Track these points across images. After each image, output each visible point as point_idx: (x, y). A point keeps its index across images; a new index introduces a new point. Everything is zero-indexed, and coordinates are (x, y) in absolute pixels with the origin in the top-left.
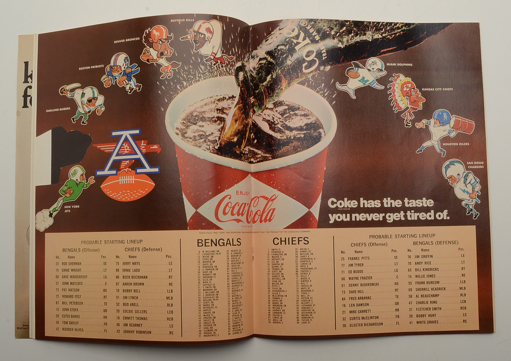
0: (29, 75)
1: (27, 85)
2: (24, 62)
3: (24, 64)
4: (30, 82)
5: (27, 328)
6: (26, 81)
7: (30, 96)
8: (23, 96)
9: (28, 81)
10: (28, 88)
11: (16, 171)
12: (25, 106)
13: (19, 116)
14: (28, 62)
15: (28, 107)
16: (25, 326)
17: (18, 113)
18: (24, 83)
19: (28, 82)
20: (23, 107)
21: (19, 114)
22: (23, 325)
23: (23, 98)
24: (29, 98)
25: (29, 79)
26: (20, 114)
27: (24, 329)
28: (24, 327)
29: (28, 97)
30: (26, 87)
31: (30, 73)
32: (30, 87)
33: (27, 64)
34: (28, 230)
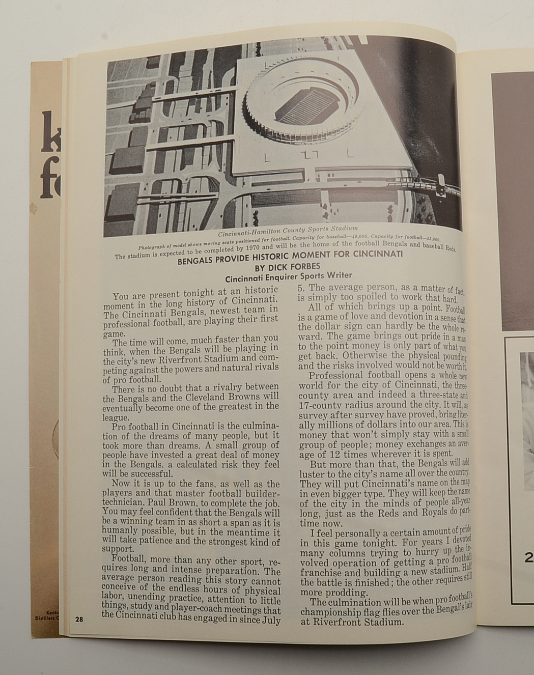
0: (52, 137)
1: (49, 155)
2: (44, 113)
3: (43, 115)
4: (55, 150)
5: (55, 618)
6: (47, 148)
7: (55, 176)
8: (42, 176)
9: (52, 147)
10: (52, 161)
12: (46, 194)
13: (34, 214)
14: (51, 111)
15: (51, 197)
16: (51, 613)
17: (33, 208)
18: (44, 151)
19: (52, 150)
20: (42, 197)
21: (35, 209)
22: (47, 612)
23: (42, 179)
24: (53, 181)
25: (53, 145)
26: (36, 211)
27: (49, 619)
28: (49, 616)
29: (51, 179)
30: (48, 160)
31: (54, 133)
32: (56, 160)
33: (47, 115)
34: (54, 429)
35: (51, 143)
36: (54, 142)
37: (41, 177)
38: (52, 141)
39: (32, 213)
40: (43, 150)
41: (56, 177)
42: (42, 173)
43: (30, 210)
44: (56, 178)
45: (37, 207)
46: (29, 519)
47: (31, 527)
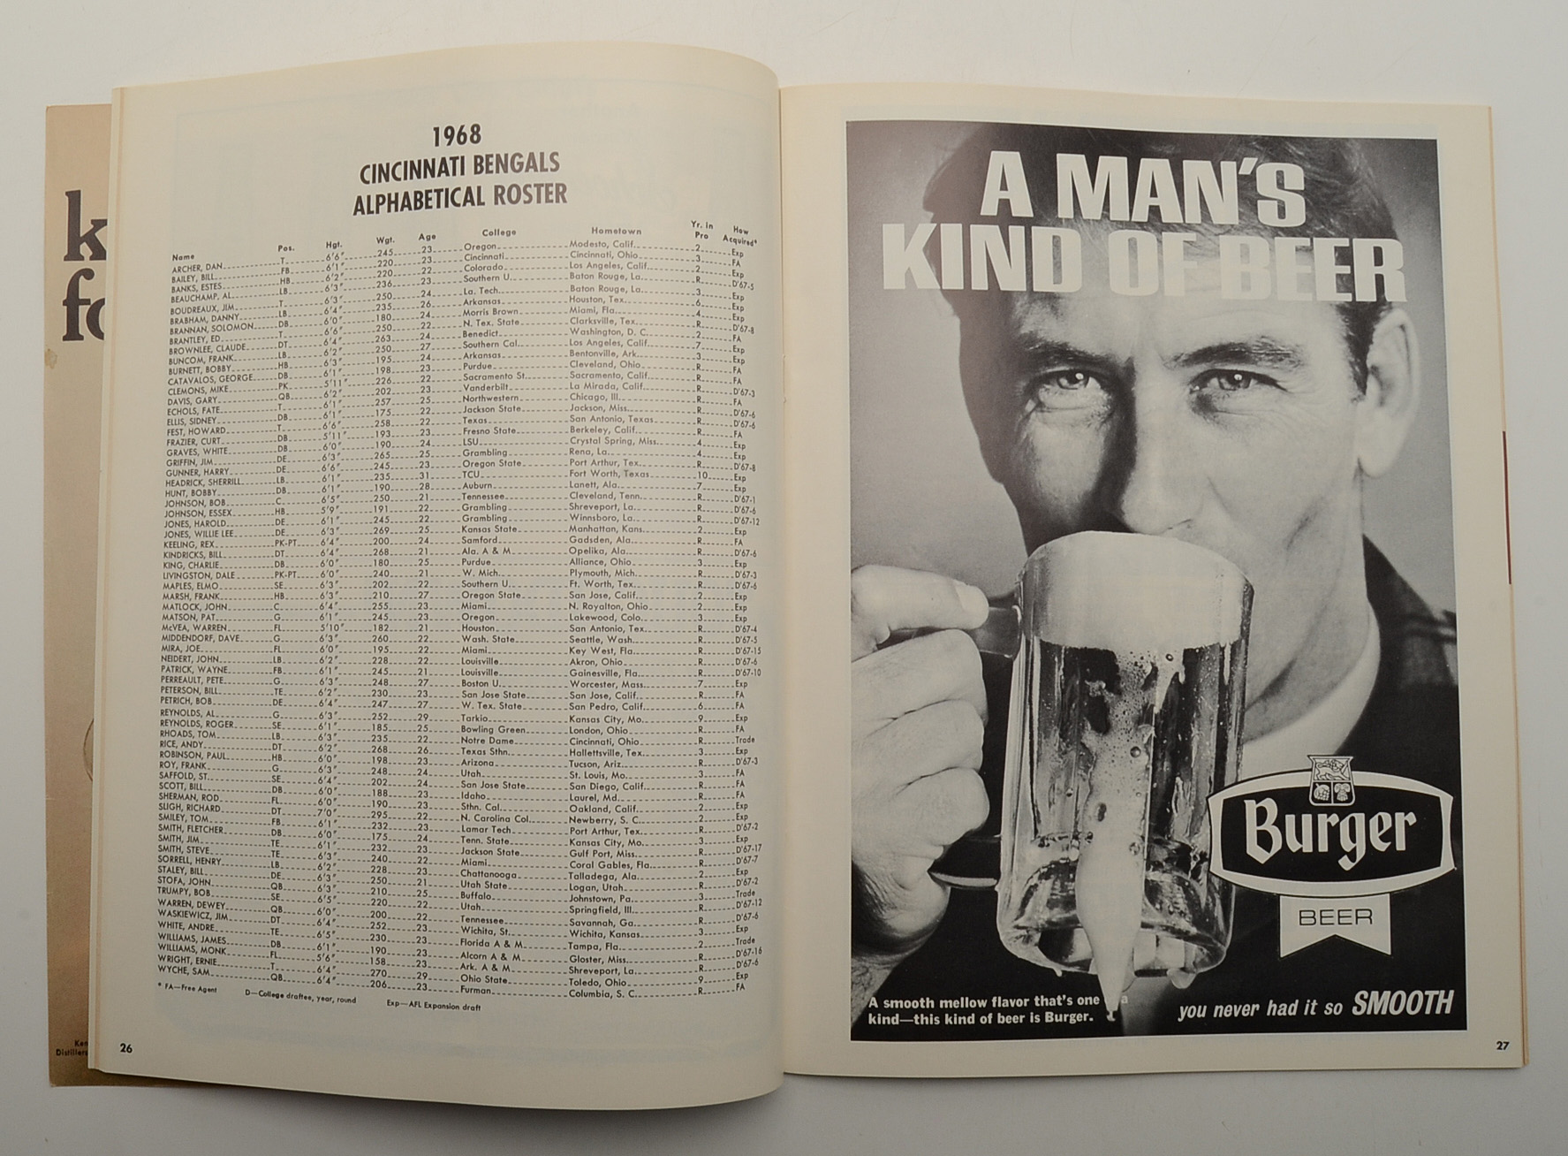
0: (81, 235)
1: (77, 266)
2: (67, 194)
3: (67, 198)
4: (87, 258)
6: (74, 254)
7: (87, 302)
8: (65, 303)
9: (82, 253)
10: (82, 277)
11: (45, 544)
12: (72, 334)
13: (52, 368)
14: (79, 191)
15: (81, 338)
17: (50, 357)
18: (68, 260)
19: (82, 258)
20: (65, 339)
21: (53, 359)
22: (76, 1043)
23: (66, 307)
24: (83, 310)
25: (85, 250)
26: (55, 361)
27: (80, 1053)
28: (79, 1049)
29: (80, 307)
30: (75, 275)
31: (85, 228)
32: (88, 274)
33: (74, 198)
34: (87, 733)
35: (81, 246)
36: (85, 244)
37: (64, 305)
38: (82, 243)
39: (49, 367)
40: (66, 259)
41: (89, 304)
42: (65, 298)
43: (46, 361)
44: (89, 307)
45: (56, 356)
46: (45, 885)
47: (48, 899)
